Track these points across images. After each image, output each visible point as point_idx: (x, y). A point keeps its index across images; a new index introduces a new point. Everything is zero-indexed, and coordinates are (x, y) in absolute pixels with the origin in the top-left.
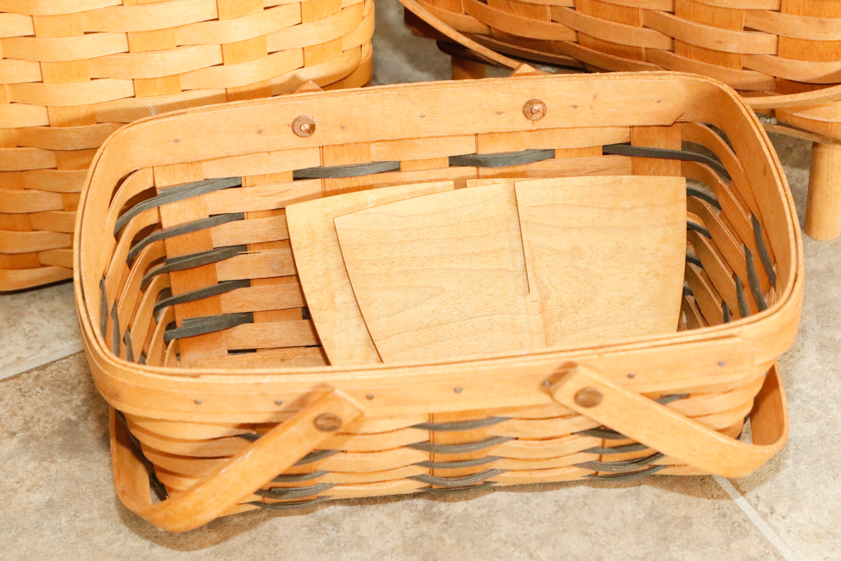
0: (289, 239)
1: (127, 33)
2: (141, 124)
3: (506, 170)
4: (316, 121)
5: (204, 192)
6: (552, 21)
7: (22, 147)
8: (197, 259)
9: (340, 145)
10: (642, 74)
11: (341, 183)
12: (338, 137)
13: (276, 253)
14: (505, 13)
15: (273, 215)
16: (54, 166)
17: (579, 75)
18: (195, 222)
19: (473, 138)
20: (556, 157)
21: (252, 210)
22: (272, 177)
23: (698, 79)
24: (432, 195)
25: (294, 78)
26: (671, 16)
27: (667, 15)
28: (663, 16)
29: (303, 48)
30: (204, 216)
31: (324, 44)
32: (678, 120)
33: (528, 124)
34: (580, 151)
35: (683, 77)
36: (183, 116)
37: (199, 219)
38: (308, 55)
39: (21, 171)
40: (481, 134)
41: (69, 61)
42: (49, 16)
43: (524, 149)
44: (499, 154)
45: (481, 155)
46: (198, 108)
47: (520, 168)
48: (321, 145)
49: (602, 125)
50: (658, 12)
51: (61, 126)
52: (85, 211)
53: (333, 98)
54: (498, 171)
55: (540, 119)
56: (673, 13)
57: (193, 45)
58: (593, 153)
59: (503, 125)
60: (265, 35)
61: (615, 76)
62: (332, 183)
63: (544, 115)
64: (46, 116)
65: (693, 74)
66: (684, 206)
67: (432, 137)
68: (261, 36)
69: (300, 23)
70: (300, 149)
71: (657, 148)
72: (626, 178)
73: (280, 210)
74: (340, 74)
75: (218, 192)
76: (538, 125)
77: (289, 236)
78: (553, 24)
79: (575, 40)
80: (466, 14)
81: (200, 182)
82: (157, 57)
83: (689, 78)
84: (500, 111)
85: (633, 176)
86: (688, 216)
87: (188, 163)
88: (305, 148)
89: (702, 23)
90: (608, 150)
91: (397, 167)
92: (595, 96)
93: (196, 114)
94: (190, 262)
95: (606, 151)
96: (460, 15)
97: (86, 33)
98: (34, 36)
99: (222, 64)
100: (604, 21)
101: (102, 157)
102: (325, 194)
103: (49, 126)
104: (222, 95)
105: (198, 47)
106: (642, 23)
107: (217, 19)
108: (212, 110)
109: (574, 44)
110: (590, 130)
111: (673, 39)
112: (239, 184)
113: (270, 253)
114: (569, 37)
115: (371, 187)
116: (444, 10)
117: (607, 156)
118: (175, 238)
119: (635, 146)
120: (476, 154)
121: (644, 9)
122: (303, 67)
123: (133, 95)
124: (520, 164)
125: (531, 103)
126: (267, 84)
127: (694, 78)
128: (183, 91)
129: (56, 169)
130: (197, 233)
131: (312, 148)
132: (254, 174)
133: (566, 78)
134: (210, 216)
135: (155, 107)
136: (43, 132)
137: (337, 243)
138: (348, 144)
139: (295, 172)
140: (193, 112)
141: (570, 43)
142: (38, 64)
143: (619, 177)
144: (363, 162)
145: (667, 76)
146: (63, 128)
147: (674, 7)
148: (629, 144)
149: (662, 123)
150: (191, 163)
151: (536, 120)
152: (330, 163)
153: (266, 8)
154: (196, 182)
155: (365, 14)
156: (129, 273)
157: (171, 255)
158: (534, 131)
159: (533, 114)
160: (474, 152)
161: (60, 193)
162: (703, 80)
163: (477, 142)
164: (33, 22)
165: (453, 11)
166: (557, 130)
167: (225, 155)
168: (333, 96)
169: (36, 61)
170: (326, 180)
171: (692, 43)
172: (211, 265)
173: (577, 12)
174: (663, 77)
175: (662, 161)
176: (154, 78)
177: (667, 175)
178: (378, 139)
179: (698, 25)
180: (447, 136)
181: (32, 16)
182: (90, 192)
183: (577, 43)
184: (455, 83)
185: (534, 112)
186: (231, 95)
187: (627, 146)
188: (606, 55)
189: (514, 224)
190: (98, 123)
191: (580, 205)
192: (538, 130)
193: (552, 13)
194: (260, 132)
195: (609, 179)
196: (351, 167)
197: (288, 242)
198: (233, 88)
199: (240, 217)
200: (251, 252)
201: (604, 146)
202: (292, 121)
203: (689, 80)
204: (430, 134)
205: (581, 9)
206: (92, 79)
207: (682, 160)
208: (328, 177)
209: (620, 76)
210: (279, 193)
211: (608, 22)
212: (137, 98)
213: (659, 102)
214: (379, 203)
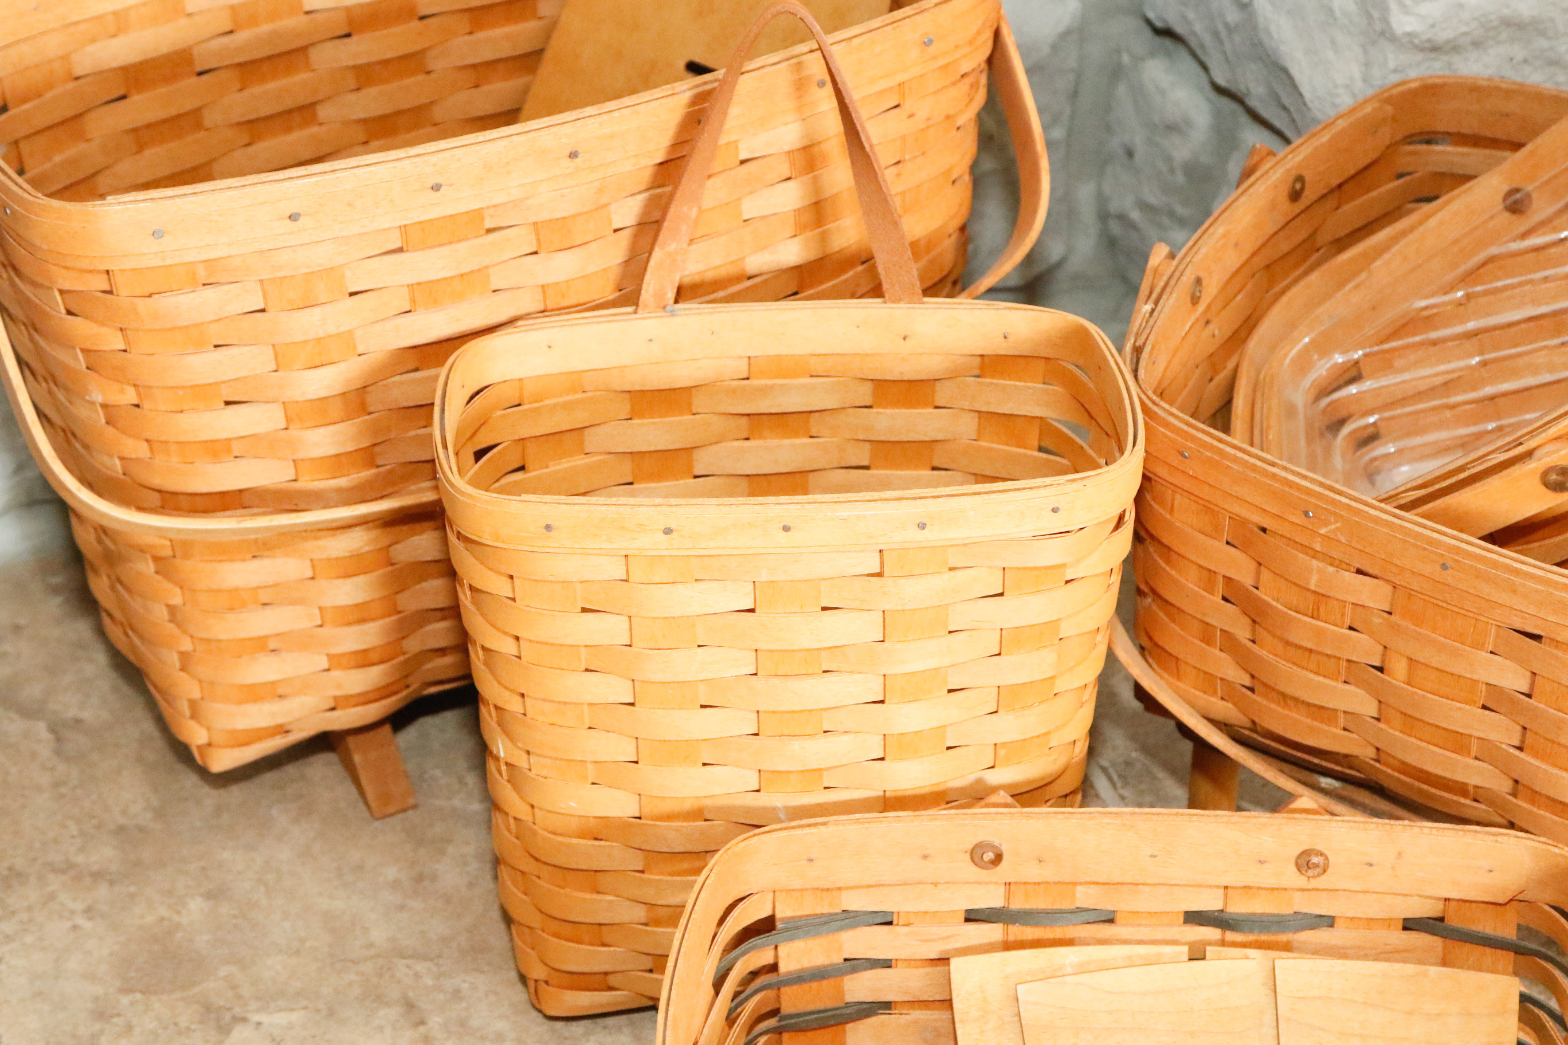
0: (951, 1000)
1: (758, 712)
2: (764, 835)
3: (1264, 937)
4: (1005, 849)
5: (841, 929)
6: (1345, 729)
7: (601, 840)
8: (823, 1017)
9: (1035, 883)
10: (1469, 831)
11: (1029, 933)
12: (1033, 873)
13: (931, 1017)
14: (1280, 710)
15: (932, 966)
16: (640, 868)
17: (1380, 821)
18: (825, 967)
19: (1222, 891)
20: (1336, 926)
21: (903, 957)
22: (935, 917)
23: (1550, 848)
24: (1157, 966)
25: (979, 781)
26: (1517, 753)
27: (1512, 750)
28: (1506, 750)
29: (995, 744)
30: (837, 959)
31: (1025, 740)
32: (1517, 898)
33: (1301, 881)
34: (1370, 922)
35: (1528, 842)
36: (823, 828)
37: (829, 962)
38: (1002, 752)
39: (596, 871)
40: (1233, 888)
41: (676, 741)
42: (655, 682)
43: (1291, 912)
44: (1254, 914)
45: (1230, 913)
46: (844, 817)
47: (1283, 938)
48: (1008, 881)
49: (1405, 892)
50: (1499, 745)
51: (656, 820)
52: (678, 965)
53: (1031, 821)
54: (1251, 938)
55: (1319, 875)
56: (1520, 749)
57: (845, 732)
58: (1389, 926)
59: (1266, 877)
60: (945, 726)
61: (1431, 828)
62: (1017, 932)
63: (1325, 871)
64: (637, 806)
65: (1542, 839)
66: (1514, 1018)
67: (1163, 884)
68: (940, 727)
69: (996, 712)
70: (980, 883)
71: (1482, 931)
72: (1434, 971)
73: (943, 961)
74: (1043, 778)
75: (859, 929)
76: (1314, 883)
77: (951, 994)
78: (1346, 733)
79: (1374, 757)
80: (1222, 699)
81: (836, 914)
82: (796, 745)
83: (1537, 844)
84: (1262, 859)
85: (1444, 969)
86: (1519, 1029)
87: (822, 890)
88: (986, 883)
89: (1561, 768)
90: (1409, 925)
91: (1111, 917)
92: (1400, 854)
93: (841, 827)
94: (812, 1021)
95: (1408, 926)
96: (1213, 699)
97: (702, 706)
98: (632, 704)
99: (882, 759)
100: (1419, 743)
101: (708, 881)
102: (1008, 946)
103: (640, 818)
104: (878, 798)
105: (853, 735)
106: (1474, 751)
107: (882, 702)
108: (863, 823)
109: (1372, 762)
110: (1388, 896)
111: (1516, 782)
112: (889, 920)
113: (922, 1017)
114: (1366, 753)
115: (1069, 942)
116: (1193, 690)
117: (1408, 932)
118: (795, 987)
119: (1449, 923)
120: (1222, 911)
121: (1479, 738)
122: (993, 767)
123: (757, 788)
124: (1284, 932)
125: (1306, 853)
126: (941, 788)
127: (1544, 846)
128: (825, 788)
129: (642, 872)
130: (825, 982)
131: (996, 883)
132: (910, 910)
133: (1361, 825)
134: (846, 960)
135: (786, 808)
136: (630, 825)
137: (1017, 1018)
138: (1047, 883)
139: (968, 911)
140: (837, 823)
141: (1367, 760)
142: (634, 741)
143: (1423, 968)
144: (1063, 907)
145: (1505, 838)
146: (658, 823)
147: (1523, 741)
148: (1441, 919)
149: (1492, 900)
150: (828, 890)
151: (1314, 877)
152: (1016, 905)
153: (950, 691)
154: (831, 915)
155: (1084, 699)
156: (728, 1035)
157: (787, 1008)
158: (1308, 890)
159: (1309, 868)
160: (1221, 908)
161: (645, 904)
162: (1557, 850)
163: (1226, 896)
164: (634, 687)
165: (1205, 693)
166: (1341, 892)
167: (874, 883)
168: (1032, 818)
169: (631, 737)
170: (1010, 927)
171: (1543, 792)
172: (840, 1027)
173: (1381, 725)
174: (1499, 839)
175: (1488, 950)
176: (788, 772)
177: (1492, 972)
178: (1088, 880)
179: (1555, 771)
180: (1184, 885)
181: (633, 680)
182: (686, 935)
183: (1378, 761)
184: (1203, 815)
185: (1311, 866)
186: (889, 799)
187: (1438, 923)
188: (1417, 783)
189: (1269, 1018)
190: (706, 820)
191: (1365, 1003)
192: (1313, 889)
193: (1345, 718)
194: (925, 857)
195: (1410, 968)
196: (1047, 913)
197: (947, 1003)
198: (895, 791)
199: (887, 964)
200: (896, 1012)
201: (1405, 919)
202: (972, 847)
203: (1536, 848)
204: (1161, 881)
205: (1388, 722)
206: (704, 764)
207: (1516, 953)
208: (1014, 923)
209: (1438, 829)
210: (943, 939)
211: (1424, 744)
212: (762, 793)
213: (1491, 871)
214: (1083, 969)
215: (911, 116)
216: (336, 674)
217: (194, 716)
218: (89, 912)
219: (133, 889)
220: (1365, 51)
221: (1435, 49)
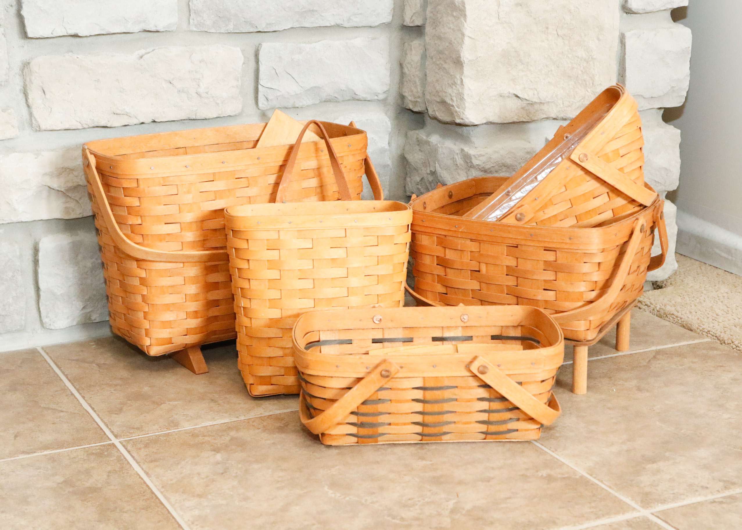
4: (382, 318)
9: (390, 328)
12: (390, 325)
19: (441, 329)
20: (473, 339)
22: (364, 341)
28: (513, 288)
29: (378, 295)
32: (520, 324)
33: (462, 324)
34: (482, 336)
38: (380, 298)
39: (269, 338)
40: (445, 327)
44: (451, 337)
45: (444, 337)
48: (383, 328)
49: (491, 325)
55: (467, 322)
58: (488, 338)
59: (453, 324)
63: (468, 320)
64: (281, 314)
67: (426, 327)
69: (378, 284)
70: (375, 333)
71: (512, 336)
75: (343, 345)
76: (466, 324)
78: (473, 299)
82: (324, 290)
84: (451, 318)
88: (377, 333)
91: (412, 340)
92: (488, 313)
95: (492, 338)
97: (300, 279)
98: (280, 279)
99: (348, 296)
102: (384, 348)
103: (282, 318)
105: (339, 288)
107: (347, 277)
110: (486, 328)
111: (517, 297)
112: (350, 342)
117: (493, 340)
119: (503, 335)
122: (377, 303)
123: (314, 306)
125: (463, 315)
127: (525, 306)
128: (332, 307)
129: (282, 337)
131: (380, 328)
132: (357, 339)
136: (279, 321)
138: (394, 328)
139: (373, 339)
142: (280, 290)
143: (497, 345)
145: (515, 306)
146: (286, 319)
147: (517, 283)
149: (513, 325)
150: (334, 330)
152: (386, 337)
153: (365, 276)
158: (464, 327)
159: (464, 319)
160: (442, 336)
162: (528, 307)
163: (443, 331)
164: (280, 274)
166: (474, 327)
170: (384, 343)
171: (525, 297)
173: (481, 291)
174: (513, 306)
175: (514, 340)
178: (405, 327)
180: (431, 327)
187: (500, 336)
192: (466, 326)
194: (360, 321)
201: (491, 336)
202: (373, 318)
205: (483, 290)
206: (299, 298)
207: (521, 340)
208: (386, 342)
210: (367, 347)
212: (315, 308)
213: (512, 316)
215: (346, 167)
216: (188, 320)
217: (147, 335)
218: (115, 390)
219: (127, 386)
220: (467, 174)
221: (485, 171)
